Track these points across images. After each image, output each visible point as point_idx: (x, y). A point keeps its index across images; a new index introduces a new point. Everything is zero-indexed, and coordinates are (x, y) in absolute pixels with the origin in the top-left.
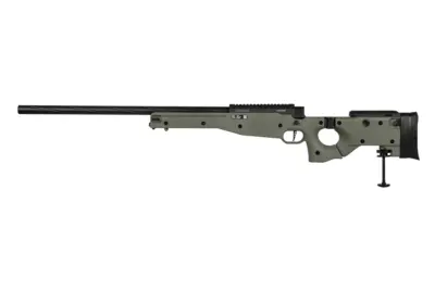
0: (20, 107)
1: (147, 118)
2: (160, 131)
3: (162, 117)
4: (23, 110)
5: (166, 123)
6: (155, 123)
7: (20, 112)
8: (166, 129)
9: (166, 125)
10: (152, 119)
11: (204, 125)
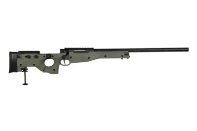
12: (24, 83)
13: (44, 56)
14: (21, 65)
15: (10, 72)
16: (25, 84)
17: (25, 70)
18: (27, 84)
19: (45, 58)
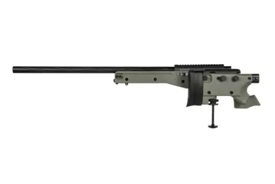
0: (14, 67)
1: (112, 76)
2: (122, 85)
3: (124, 74)
4: (17, 70)
5: (127, 79)
6: (118, 79)
7: (14, 71)
8: (127, 84)
9: (127, 81)
10: (116, 77)
11: (155, 80)
12: (211, 124)
13: (249, 78)
14: (209, 93)
15: (188, 105)
16: (213, 126)
17: (213, 102)
18: (217, 127)
19: (251, 80)
